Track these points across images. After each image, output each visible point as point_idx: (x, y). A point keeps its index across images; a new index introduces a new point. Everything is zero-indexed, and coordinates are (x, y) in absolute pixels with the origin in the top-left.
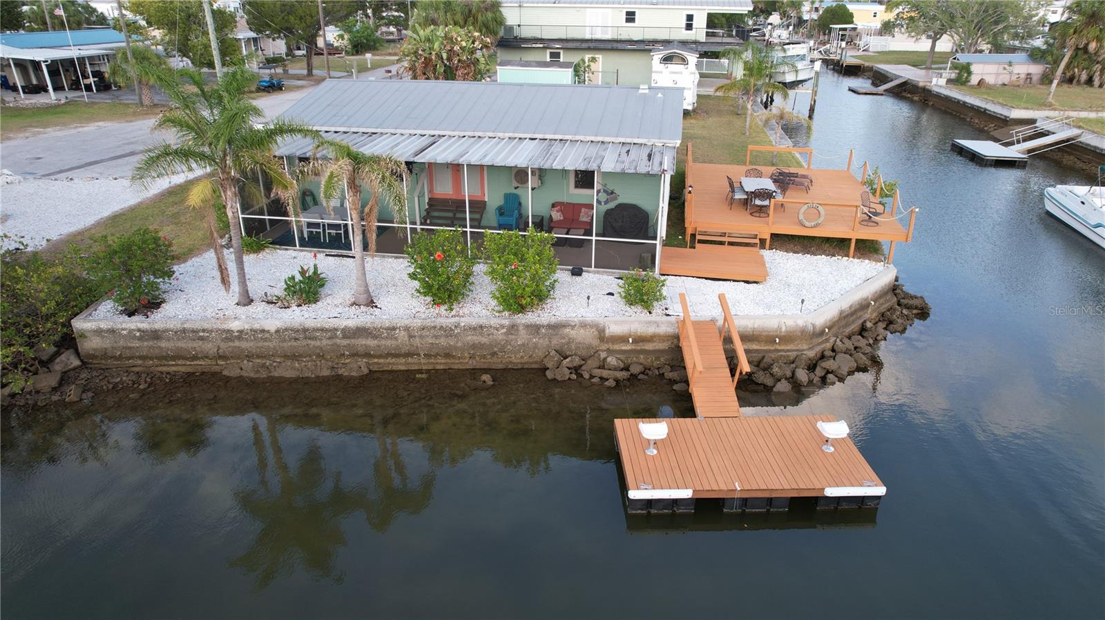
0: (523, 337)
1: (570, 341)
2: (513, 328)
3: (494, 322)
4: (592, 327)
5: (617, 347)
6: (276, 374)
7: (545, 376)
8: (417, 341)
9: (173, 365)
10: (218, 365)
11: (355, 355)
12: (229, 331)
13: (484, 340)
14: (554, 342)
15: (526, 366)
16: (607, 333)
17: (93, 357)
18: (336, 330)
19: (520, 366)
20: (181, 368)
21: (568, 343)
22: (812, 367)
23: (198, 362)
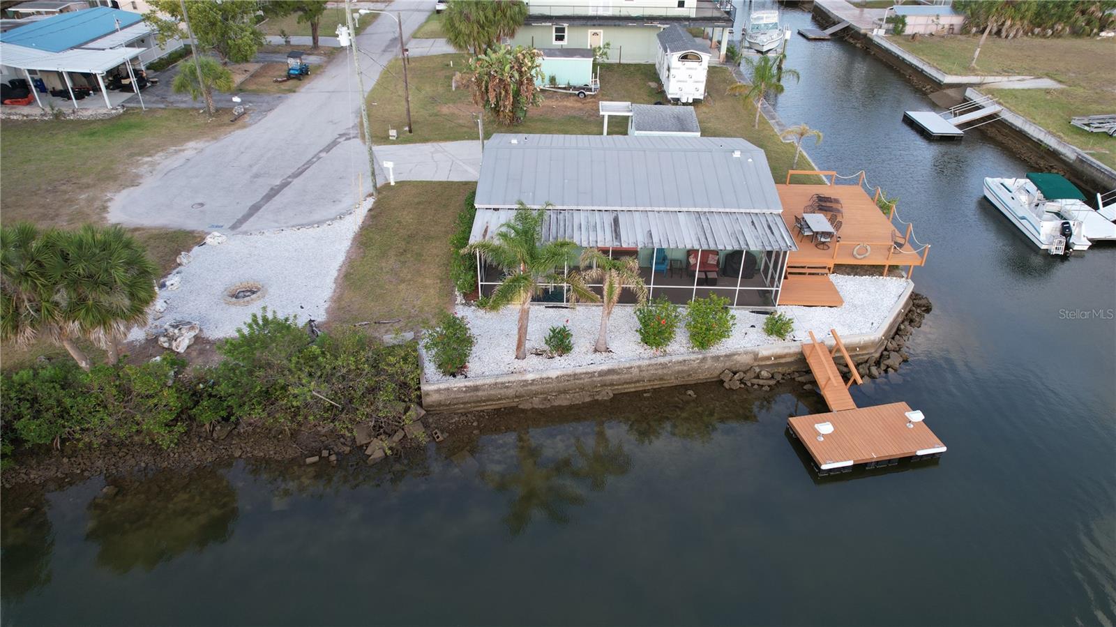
0: (709, 363)
1: (738, 362)
2: (704, 359)
3: (693, 357)
4: (750, 353)
5: (764, 363)
6: (556, 404)
7: (723, 387)
8: (644, 374)
9: (484, 406)
10: (514, 402)
11: (604, 385)
12: (526, 381)
13: (685, 368)
14: (727, 364)
15: (709, 380)
16: (760, 355)
17: (432, 406)
18: (595, 372)
19: (705, 381)
20: (490, 407)
21: (735, 364)
22: (878, 363)
23: (501, 402)
